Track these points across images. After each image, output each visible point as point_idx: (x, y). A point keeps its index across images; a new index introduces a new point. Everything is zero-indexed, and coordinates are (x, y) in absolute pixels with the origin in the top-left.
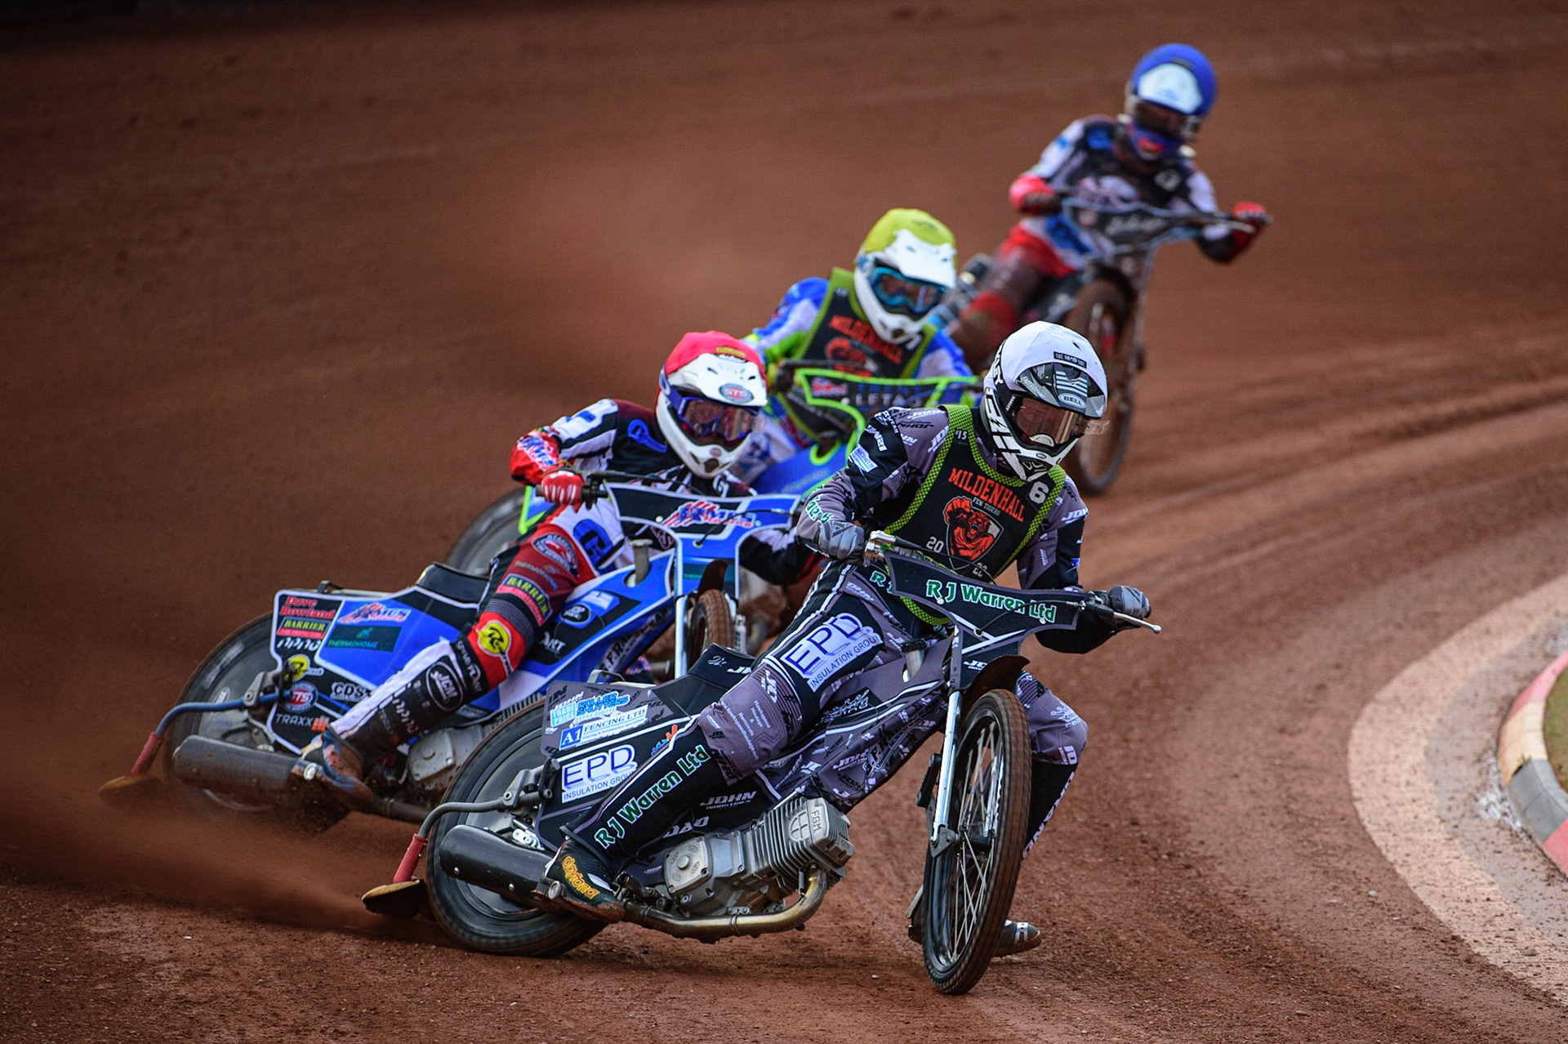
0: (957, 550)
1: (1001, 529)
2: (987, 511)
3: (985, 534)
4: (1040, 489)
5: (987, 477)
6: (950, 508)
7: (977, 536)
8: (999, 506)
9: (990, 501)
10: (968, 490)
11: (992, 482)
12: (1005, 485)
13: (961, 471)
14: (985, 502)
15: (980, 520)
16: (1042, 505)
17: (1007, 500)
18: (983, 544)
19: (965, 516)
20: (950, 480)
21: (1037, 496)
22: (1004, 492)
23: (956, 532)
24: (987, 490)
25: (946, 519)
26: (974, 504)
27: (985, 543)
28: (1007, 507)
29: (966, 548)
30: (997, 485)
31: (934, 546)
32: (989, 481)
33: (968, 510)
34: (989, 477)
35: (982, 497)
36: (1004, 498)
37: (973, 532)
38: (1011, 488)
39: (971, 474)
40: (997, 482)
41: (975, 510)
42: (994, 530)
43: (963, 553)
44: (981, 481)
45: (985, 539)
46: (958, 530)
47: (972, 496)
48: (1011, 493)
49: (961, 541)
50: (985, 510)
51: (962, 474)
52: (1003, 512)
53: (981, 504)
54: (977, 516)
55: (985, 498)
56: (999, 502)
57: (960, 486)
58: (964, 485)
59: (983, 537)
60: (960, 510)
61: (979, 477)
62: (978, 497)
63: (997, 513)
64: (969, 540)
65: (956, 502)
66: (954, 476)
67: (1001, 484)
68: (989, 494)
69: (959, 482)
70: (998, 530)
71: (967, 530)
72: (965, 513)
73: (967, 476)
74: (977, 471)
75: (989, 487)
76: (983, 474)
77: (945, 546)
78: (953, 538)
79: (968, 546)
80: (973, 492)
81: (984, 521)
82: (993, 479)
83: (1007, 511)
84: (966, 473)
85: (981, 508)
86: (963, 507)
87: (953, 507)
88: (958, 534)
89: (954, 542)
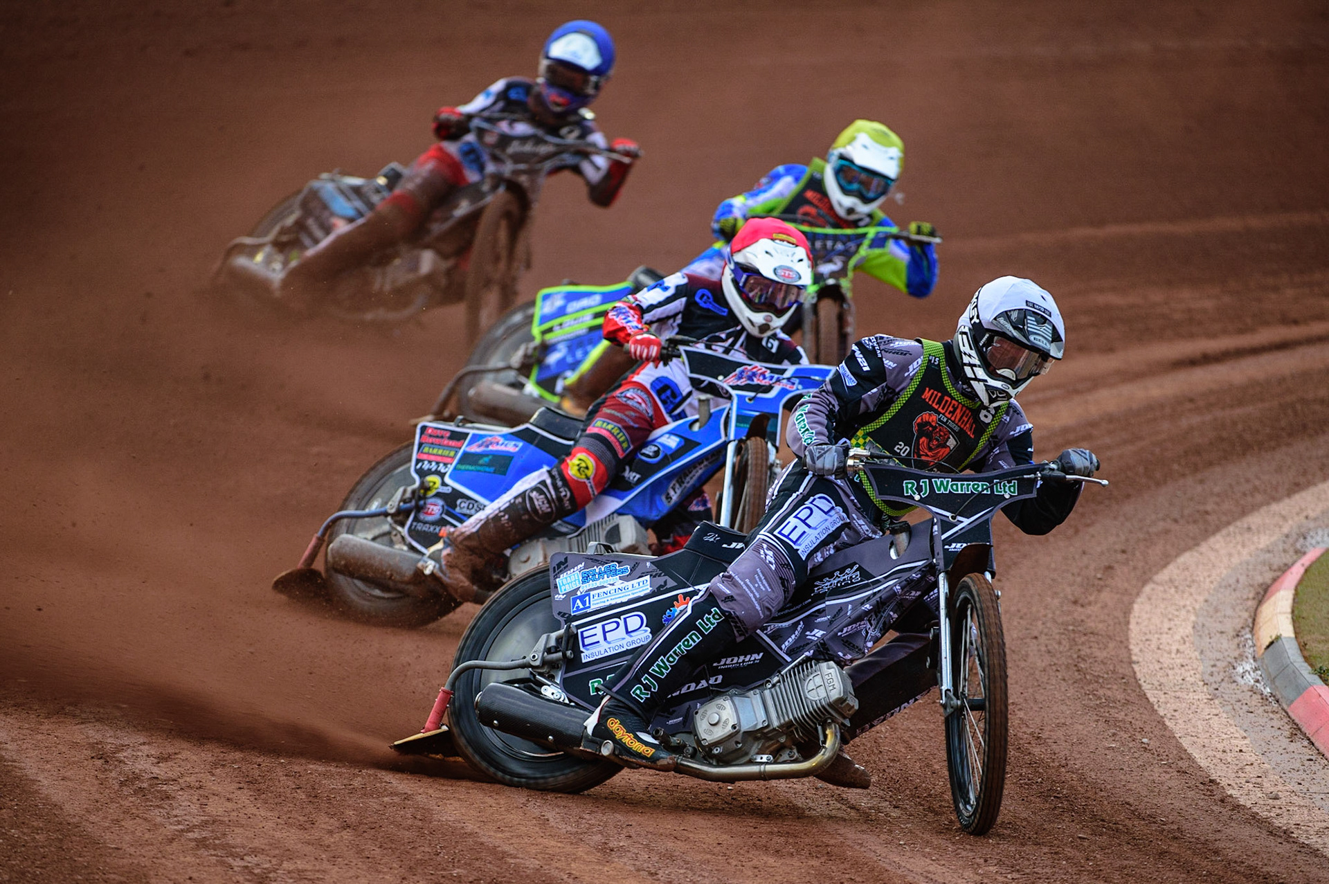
0: (920, 456)
1: (958, 444)
3: (945, 446)
4: (988, 411)
5: (953, 398)
6: (919, 420)
7: (938, 446)
8: (959, 424)
9: (953, 419)
10: (936, 407)
11: (956, 403)
12: (967, 407)
13: (932, 391)
14: (948, 419)
15: (942, 433)
16: (989, 424)
17: (966, 420)
18: (941, 453)
19: (931, 429)
20: (923, 397)
21: (986, 416)
23: (921, 441)
24: (951, 409)
25: (915, 429)
26: (940, 420)
27: (943, 452)
28: (965, 425)
29: (927, 455)
30: (960, 406)
31: (901, 450)
32: (954, 402)
33: (934, 424)
34: (954, 399)
35: (947, 414)
36: (964, 418)
37: (935, 443)
39: (939, 394)
40: (961, 403)
41: (940, 425)
42: (952, 443)
43: (924, 459)
44: (947, 401)
45: (943, 450)
46: (923, 439)
47: (939, 413)
48: (969, 414)
49: (924, 448)
50: (948, 426)
51: (933, 394)
52: (961, 429)
53: (945, 420)
54: (940, 430)
55: (949, 416)
56: (959, 421)
57: (930, 403)
58: (933, 402)
59: (943, 447)
60: (928, 423)
61: (946, 398)
62: (943, 414)
63: (957, 429)
64: (930, 449)
65: (925, 416)
66: (927, 394)
67: (963, 405)
68: (952, 413)
69: (930, 400)
70: (955, 443)
71: (931, 440)
72: (931, 426)
73: (936, 395)
74: (945, 392)
75: (953, 407)
76: (950, 395)
77: (910, 451)
78: (919, 444)
79: (929, 454)
80: (940, 410)
81: (945, 435)
82: (957, 401)
83: (964, 428)
84: (936, 392)
85: (945, 423)
86: (930, 421)
87: (922, 419)
88: (923, 442)
89: (919, 449)
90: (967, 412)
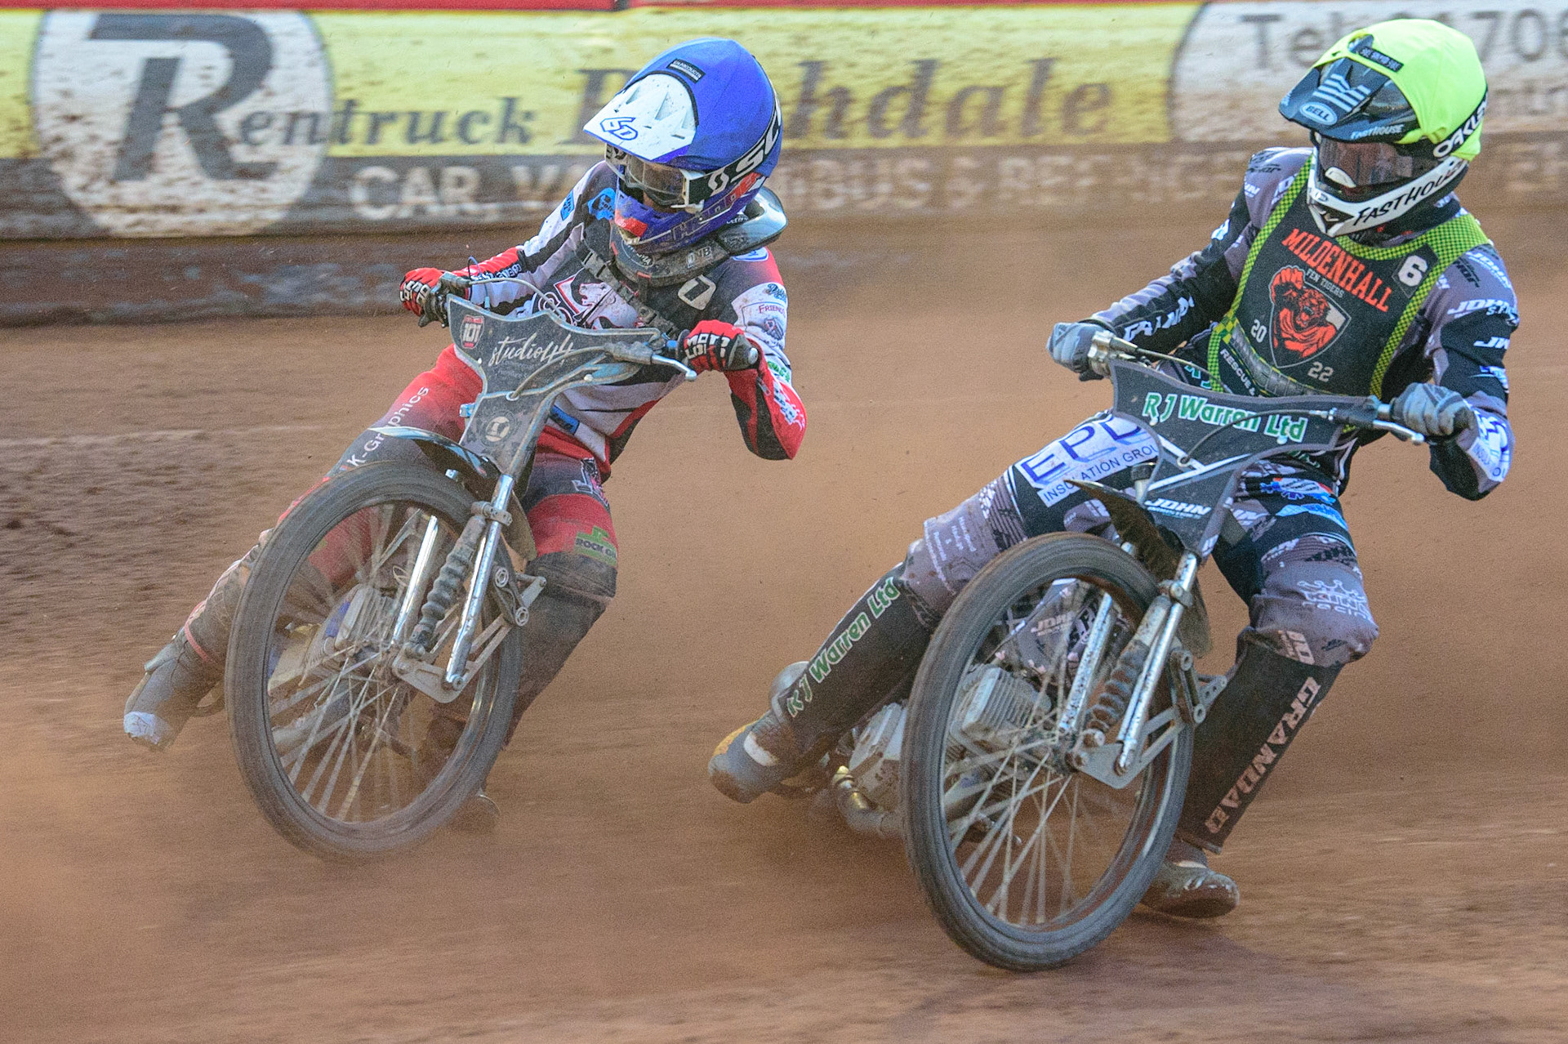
0: (1282, 340)
1: (1347, 319)
2: (1325, 290)
3: (1323, 322)
4: (1416, 266)
6: (1277, 281)
7: (1311, 324)
8: (1342, 284)
9: (1329, 276)
10: (1304, 258)
11: (1338, 251)
12: (1355, 257)
13: (1301, 231)
14: (1322, 276)
15: (1314, 301)
16: (1416, 288)
17: (1354, 278)
18: (1319, 335)
19: (1295, 294)
21: (1410, 275)
22: (1350, 265)
23: (1282, 314)
24: (1328, 259)
25: (1272, 295)
26: (1308, 278)
27: (1322, 334)
28: (1354, 286)
29: (1293, 339)
30: (1343, 253)
31: (1257, 331)
32: (1335, 248)
33: (1299, 286)
34: (1338, 243)
35: (1320, 269)
36: (1349, 274)
37: (1304, 316)
38: (1361, 260)
40: (1344, 250)
41: (1309, 287)
42: (1336, 317)
43: (1290, 345)
44: (1322, 247)
45: (1323, 329)
46: (1286, 313)
47: (1307, 267)
48: (1362, 267)
49: (1288, 328)
50: (1320, 287)
51: (1300, 236)
52: (1348, 294)
53: (1316, 279)
54: (1310, 296)
55: (1324, 272)
56: (1341, 279)
57: (1296, 252)
58: (1302, 251)
59: (1320, 325)
60: (1290, 284)
62: (1314, 269)
63: (1340, 293)
64: (1298, 328)
65: (1286, 272)
66: (1290, 238)
67: (1348, 253)
68: (1330, 265)
69: (1297, 247)
70: (1343, 319)
71: (1295, 315)
72: (1295, 289)
73: (1307, 238)
75: (1332, 256)
77: (1267, 334)
78: (1278, 321)
79: (1298, 336)
80: (1310, 262)
81: (1320, 303)
82: (1341, 247)
83: (1355, 292)
84: (1305, 234)
85: (1317, 284)
86: (1293, 280)
87: (1281, 278)
88: (1285, 318)
89: (1279, 329)
90: (1355, 263)
